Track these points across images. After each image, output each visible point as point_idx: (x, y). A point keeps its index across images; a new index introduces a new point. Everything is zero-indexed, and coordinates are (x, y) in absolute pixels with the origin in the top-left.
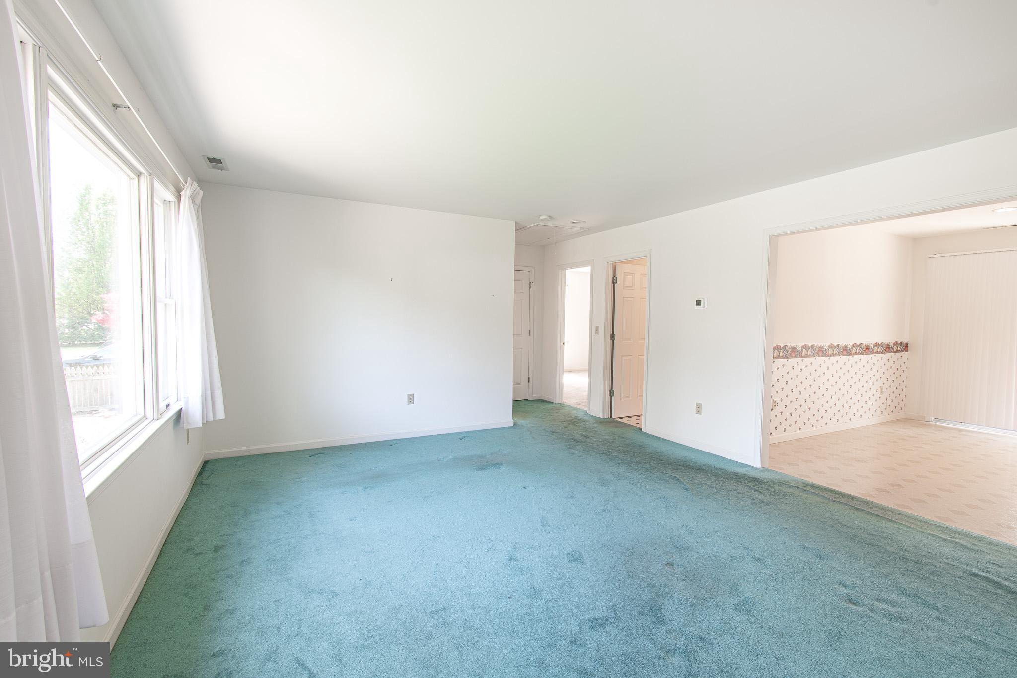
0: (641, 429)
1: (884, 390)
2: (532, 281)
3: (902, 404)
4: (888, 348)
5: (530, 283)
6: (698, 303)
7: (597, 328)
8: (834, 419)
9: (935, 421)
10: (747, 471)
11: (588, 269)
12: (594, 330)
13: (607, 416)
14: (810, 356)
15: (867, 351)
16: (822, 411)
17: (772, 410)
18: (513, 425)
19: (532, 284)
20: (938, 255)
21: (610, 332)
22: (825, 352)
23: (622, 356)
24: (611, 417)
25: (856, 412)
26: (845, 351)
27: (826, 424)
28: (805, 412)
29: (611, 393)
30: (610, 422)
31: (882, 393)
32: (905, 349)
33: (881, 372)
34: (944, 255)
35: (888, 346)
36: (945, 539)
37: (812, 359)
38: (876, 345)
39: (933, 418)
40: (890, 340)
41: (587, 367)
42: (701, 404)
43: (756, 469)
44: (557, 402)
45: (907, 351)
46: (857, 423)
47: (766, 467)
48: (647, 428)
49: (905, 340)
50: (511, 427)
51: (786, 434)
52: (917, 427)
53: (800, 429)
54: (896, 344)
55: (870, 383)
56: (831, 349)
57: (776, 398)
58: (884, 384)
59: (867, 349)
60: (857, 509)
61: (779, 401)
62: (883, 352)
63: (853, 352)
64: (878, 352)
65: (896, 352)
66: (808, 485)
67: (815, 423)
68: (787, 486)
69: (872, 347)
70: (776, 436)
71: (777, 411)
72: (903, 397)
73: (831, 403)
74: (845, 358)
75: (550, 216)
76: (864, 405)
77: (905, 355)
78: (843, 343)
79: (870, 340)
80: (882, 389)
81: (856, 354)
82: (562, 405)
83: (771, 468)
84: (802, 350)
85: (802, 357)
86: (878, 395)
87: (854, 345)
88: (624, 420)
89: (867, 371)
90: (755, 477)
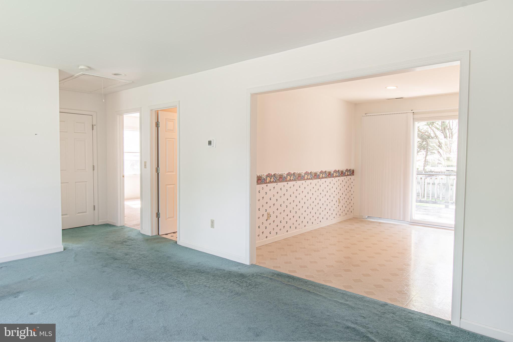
0: (176, 242)
1: (341, 201)
2: (94, 124)
3: (351, 209)
4: (342, 174)
5: (93, 125)
6: (210, 143)
7: (145, 163)
8: (310, 222)
9: (368, 218)
10: (239, 269)
11: (137, 115)
12: (144, 165)
13: (155, 233)
14: (293, 180)
15: (330, 176)
16: (302, 217)
17: (267, 220)
18: (63, 250)
19: (95, 127)
20: (366, 115)
21: (155, 166)
22: (302, 177)
23: (166, 185)
24: (158, 234)
25: (324, 216)
26: (316, 176)
27: (305, 226)
28: (290, 219)
29: (158, 215)
30: (158, 238)
31: (340, 202)
32: (352, 173)
33: (338, 189)
34: (370, 115)
35: (342, 172)
36: (341, 303)
37: (294, 183)
38: (335, 171)
39: (367, 216)
40: (342, 168)
41: (139, 195)
42: (214, 220)
43: (246, 266)
44: (119, 225)
45: (353, 175)
46: (325, 224)
47: (254, 263)
48: (182, 242)
49: (352, 168)
50: (62, 252)
51: (277, 236)
52: (358, 223)
53: (287, 231)
54: (347, 170)
55: (332, 196)
56: (306, 176)
57: (270, 211)
58: (340, 197)
59: (329, 175)
60: (299, 289)
61: (271, 213)
62: (339, 176)
63: (321, 177)
64: (336, 176)
65: (347, 176)
66: (275, 274)
67: (298, 227)
68: (261, 277)
69: (333, 173)
70: (271, 238)
71: (271, 220)
72: (352, 204)
73: (308, 212)
74: (315, 181)
75: (88, 67)
76: (329, 211)
77: (352, 177)
78: (314, 171)
79: (331, 168)
80: (340, 200)
81: (323, 178)
82: (123, 227)
83: (258, 264)
84: (287, 176)
85: (287, 181)
86: (337, 204)
87: (321, 172)
88: (168, 237)
89: (330, 189)
90: (242, 273)
